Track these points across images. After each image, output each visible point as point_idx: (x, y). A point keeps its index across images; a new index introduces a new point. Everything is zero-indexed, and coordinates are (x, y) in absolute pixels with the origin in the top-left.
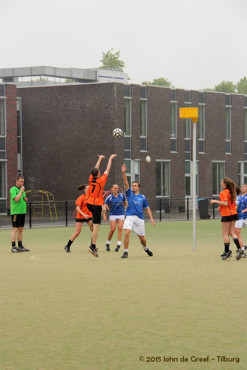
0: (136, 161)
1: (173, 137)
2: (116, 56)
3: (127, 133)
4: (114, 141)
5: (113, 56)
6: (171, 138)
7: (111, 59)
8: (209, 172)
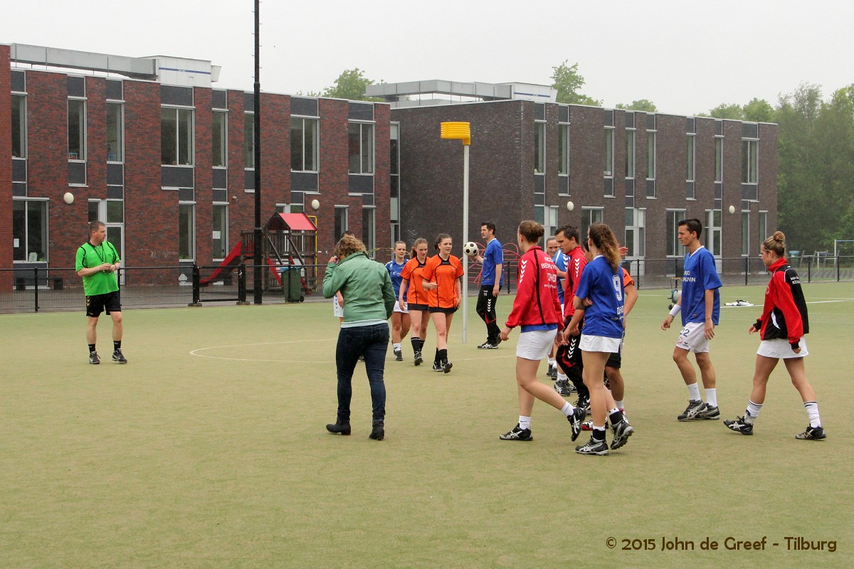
0: (552, 208)
1: (609, 175)
2: (573, 70)
3: (540, 170)
4: (520, 181)
5: (569, 69)
6: (605, 177)
7: (566, 74)
8: (662, 224)
